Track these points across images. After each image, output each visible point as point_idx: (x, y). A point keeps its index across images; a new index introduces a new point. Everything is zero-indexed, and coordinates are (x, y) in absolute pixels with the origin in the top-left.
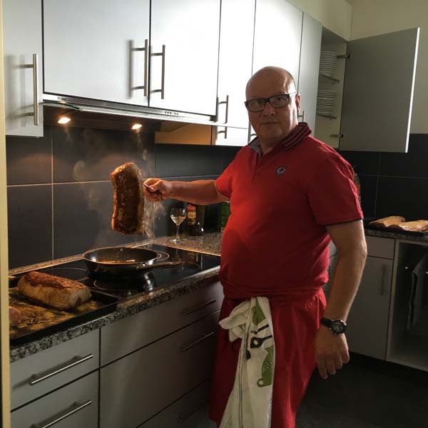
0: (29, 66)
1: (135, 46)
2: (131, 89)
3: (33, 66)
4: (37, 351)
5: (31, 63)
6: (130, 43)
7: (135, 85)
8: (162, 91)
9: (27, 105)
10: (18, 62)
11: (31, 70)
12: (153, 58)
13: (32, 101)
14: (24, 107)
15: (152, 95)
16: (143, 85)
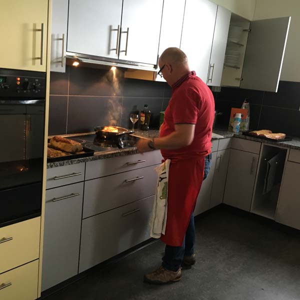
0: (61, 39)
1: (113, 28)
2: (109, 50)
3: (63, 39)
4: (57, 166)
5: (62, 38)
6: (111, 27)
7: (111, 48)
8: (126, 51)
9: (59, 57)
10: (56, 37)
11: (61, 41)
12: (122, 34)
13: (61, 56)
14: (57, 58)
15: (121, 53)
16: (116, 48)
